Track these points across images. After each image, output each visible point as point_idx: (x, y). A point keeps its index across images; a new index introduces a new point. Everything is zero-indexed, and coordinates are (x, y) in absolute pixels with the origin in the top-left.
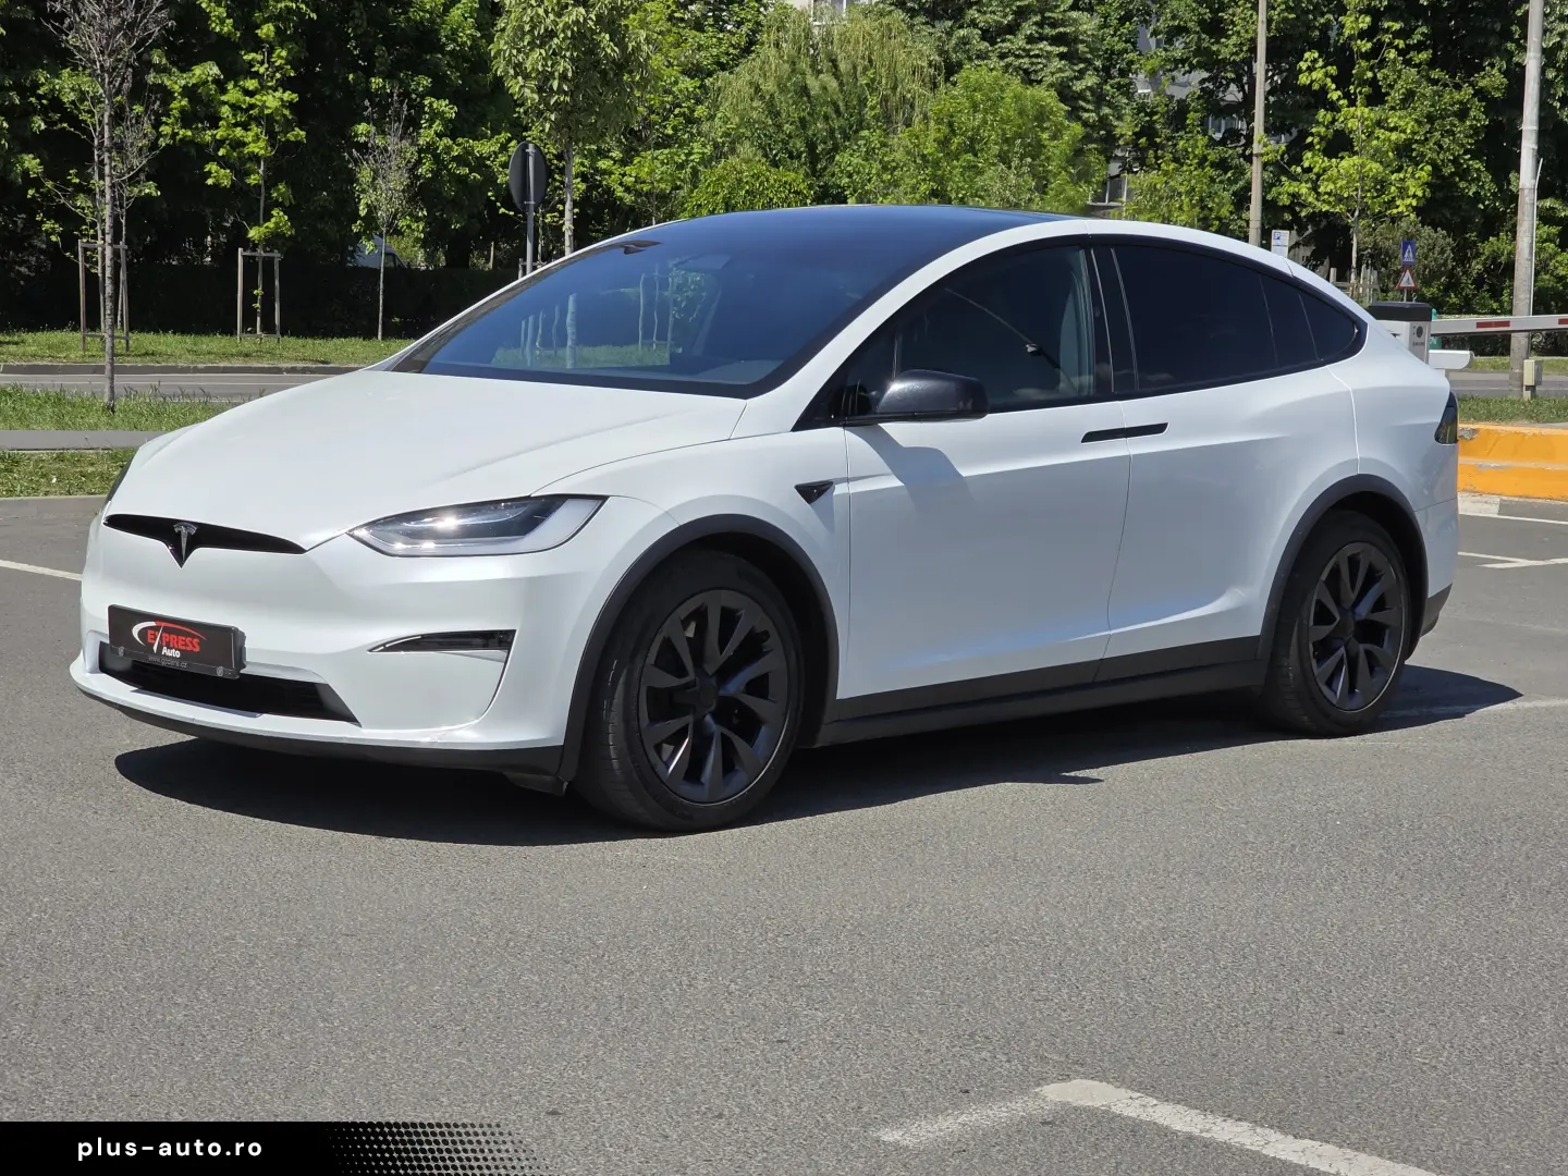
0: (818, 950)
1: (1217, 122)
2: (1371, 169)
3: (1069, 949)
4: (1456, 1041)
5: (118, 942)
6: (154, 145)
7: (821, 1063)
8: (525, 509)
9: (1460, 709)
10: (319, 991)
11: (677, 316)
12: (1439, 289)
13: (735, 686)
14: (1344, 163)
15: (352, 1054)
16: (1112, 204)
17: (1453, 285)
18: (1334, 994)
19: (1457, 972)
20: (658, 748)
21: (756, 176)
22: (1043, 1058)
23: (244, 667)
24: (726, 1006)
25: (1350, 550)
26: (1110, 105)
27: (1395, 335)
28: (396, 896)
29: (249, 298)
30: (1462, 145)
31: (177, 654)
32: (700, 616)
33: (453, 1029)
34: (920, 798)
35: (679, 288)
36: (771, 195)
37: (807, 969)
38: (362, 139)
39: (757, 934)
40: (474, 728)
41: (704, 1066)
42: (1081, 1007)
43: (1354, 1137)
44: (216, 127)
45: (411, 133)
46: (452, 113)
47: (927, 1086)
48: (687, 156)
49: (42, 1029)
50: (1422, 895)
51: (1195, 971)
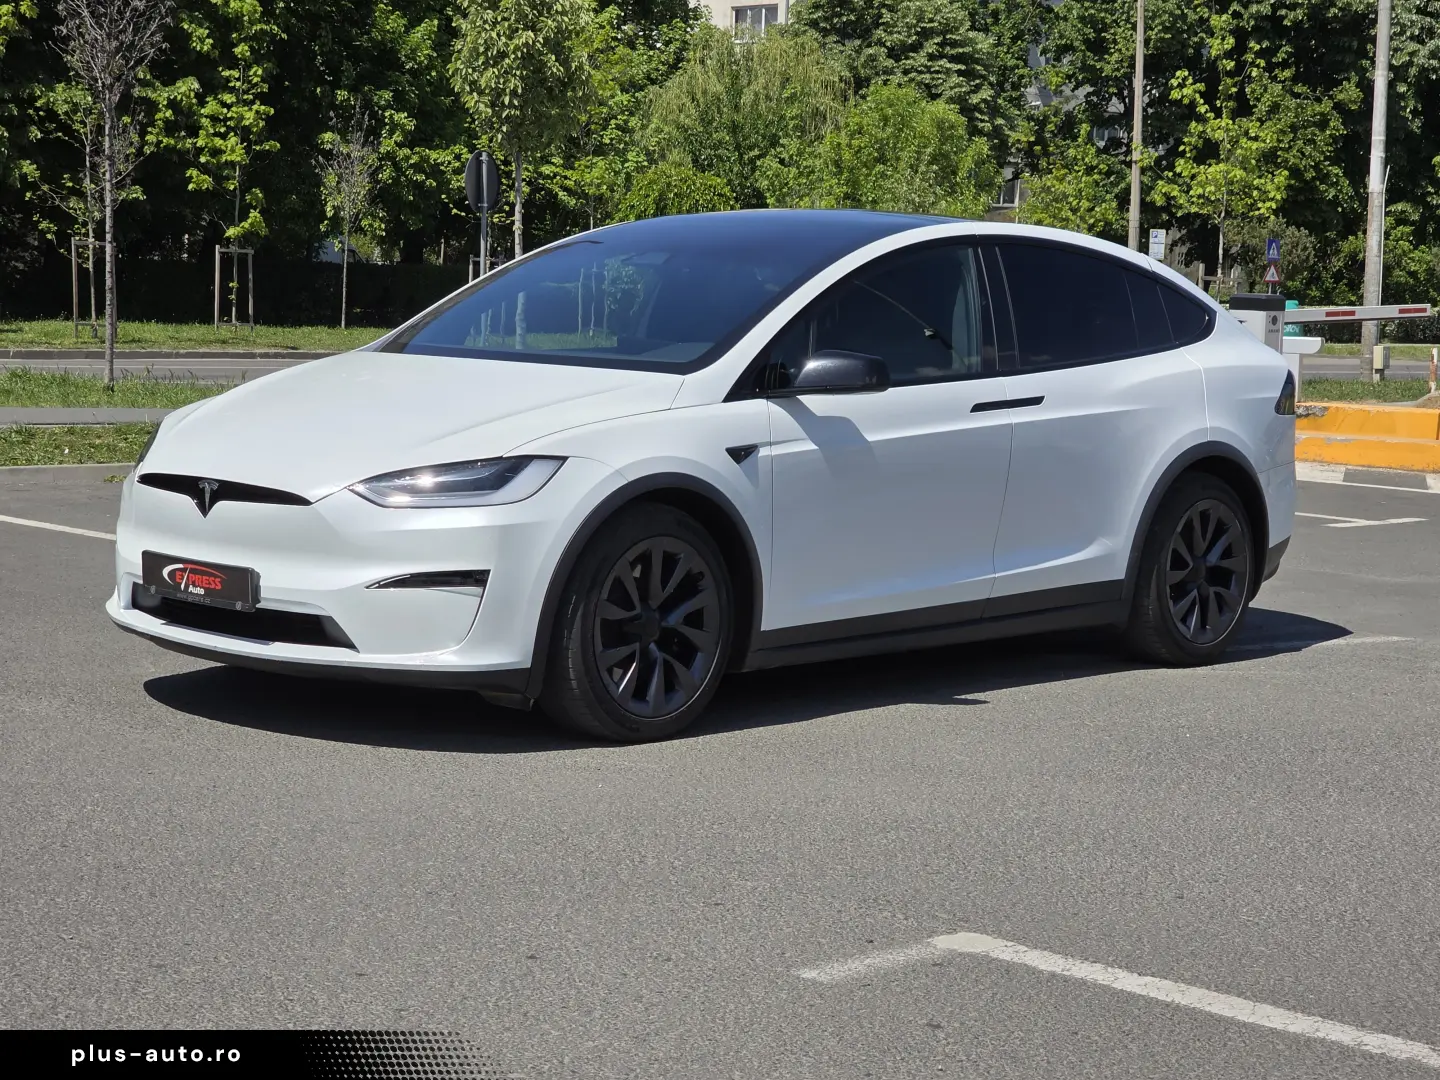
0: (747, 835)
1: (1101, 131)
2: (1235, 176)
3: (958, 834)
4: (1276, 905)
5: (160, 829)
6: (140, 152)
7: (751, 921)
8: (497, 468)
9: (1296, 643)
10: (333, 866)
11: (612, 307)
12: (1301, 282)
13: (675, 619)
14: (1211, 169)
15: (363, 913)
16: (1006, 205)
17: (1314, 280)
18: (1177, 868)
19: (1280, 851)
20: (610, 672)
21: (684, 181)
22: (935, 917)
23: (259, 602)
24: (671, 877)
25: (1201, 506)
26: (1004, 116)
27: (1241, 322)
28: (392, 793)
29: (225, 290)
30: (1323, 152)
31: (202, 591)
32: (645, 559)
33: (446, 895)
34: (832, 716)
35: (614, 282)
36: (697, 199)
37: (738, 849)
38: (328, 147)
39: (695, 823)
40: (455, 652)
41: (654, 923)
42: (966, 878)
43: (1187, 975)
44: (197, 136)
45: (372, 142)
46: (411, 125)
47: (838, 937)
48: (623, 163)
49: (106, 893)
50: (1255, 792)
51: (1062, 851)
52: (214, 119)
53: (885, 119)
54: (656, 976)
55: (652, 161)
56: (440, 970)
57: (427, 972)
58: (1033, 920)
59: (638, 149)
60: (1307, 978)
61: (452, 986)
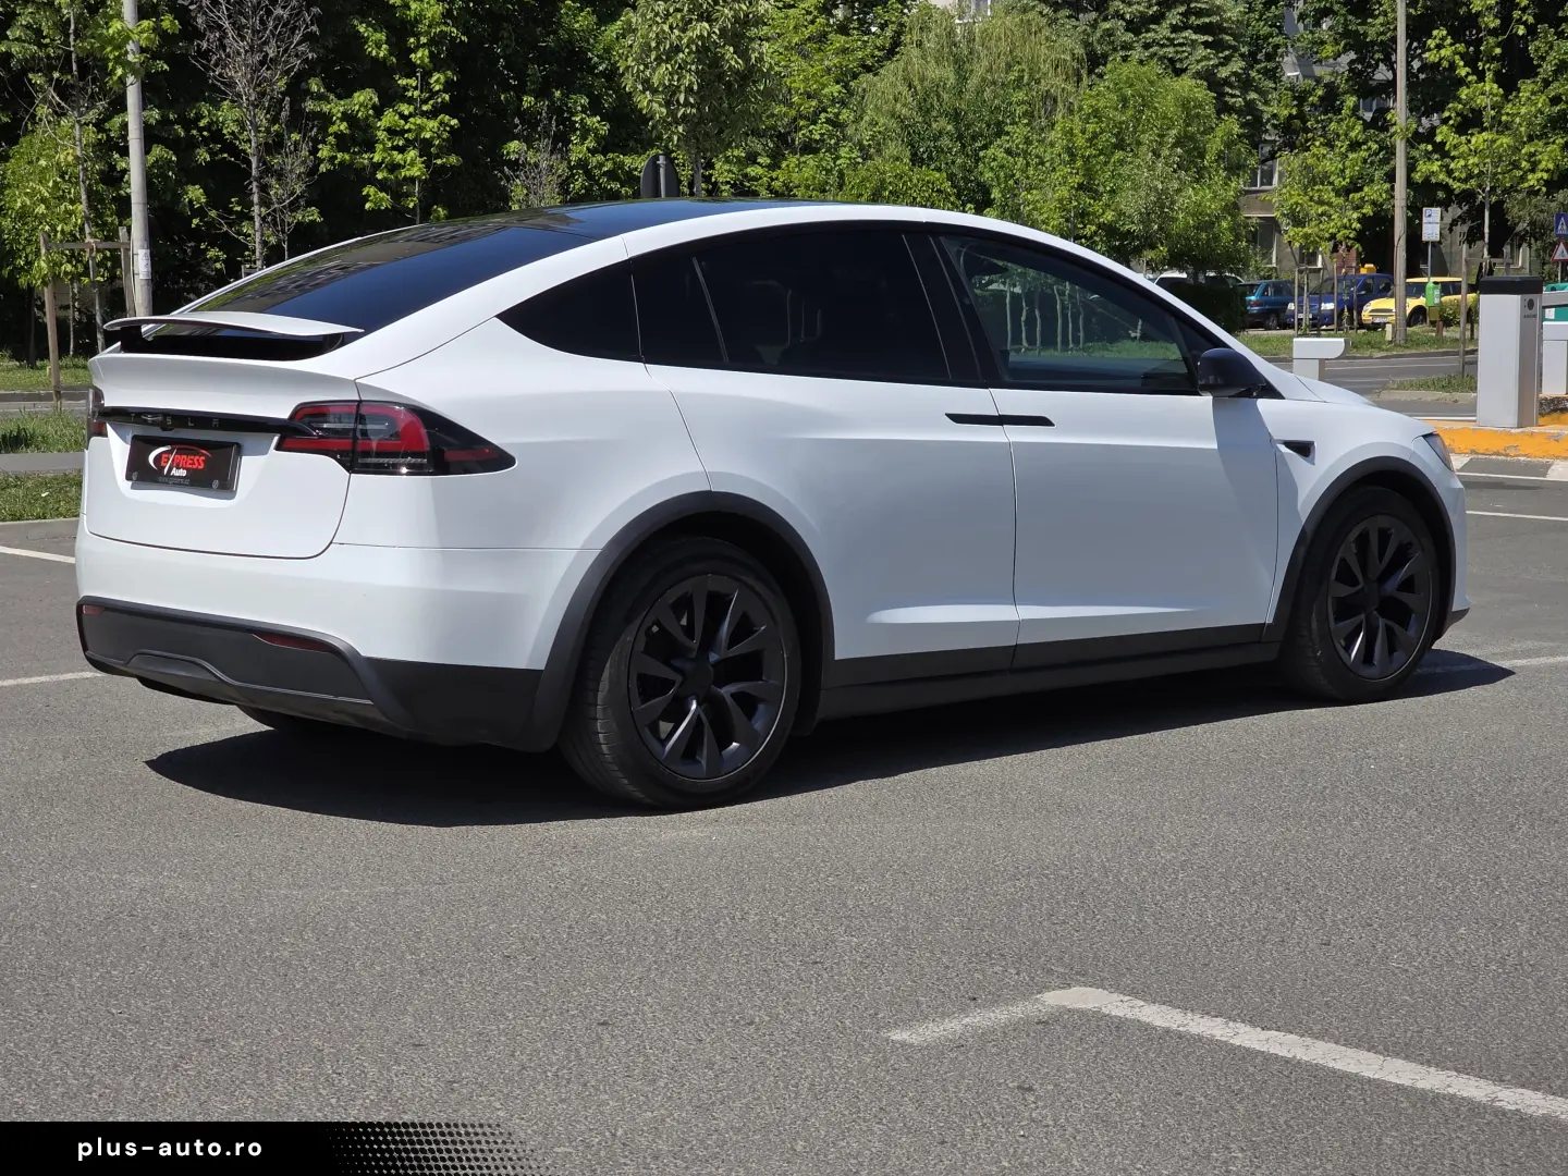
0: (863, 887)
1: (1367, 102)
2: (1501, 145)
3: (1094, 880)
4: (1432, 949)
5: (237, 894)
6: (313, 170)
7: (848, 979)
10: (410, 930)
14: (1474, 140)
15: (433, 980)
16: (1263, 188)
18: (1330, 912)
19: (1449, 891)
21: (899, 177)
22: (1050, 971)
24: (771, 935)
26: (1257, 90)
28: (487, 851)
33: (524, 959)
36: (915, 195)
37: (850, 903)
38: (513, 157)
39: (810, 875)
41: (743, 984)
42: (1094, 928)
43: (1316, 1028)
44: (373, 150)
45: (561, 149)
46: (604, 129)
47: (940, 995)
48: (835, 160)
49: (165, 965)
50: (1435, 827)
51: (1205, 896)
52: (391, 132)
53: (1124, 100)
54: (735, 1042)
55: (867, 157)
56: (503, 1039)
57: (489, 1041)
58: (1157, 972)
59: (850, 144)
60: (1449, 1029)
61: (513, 1056)
